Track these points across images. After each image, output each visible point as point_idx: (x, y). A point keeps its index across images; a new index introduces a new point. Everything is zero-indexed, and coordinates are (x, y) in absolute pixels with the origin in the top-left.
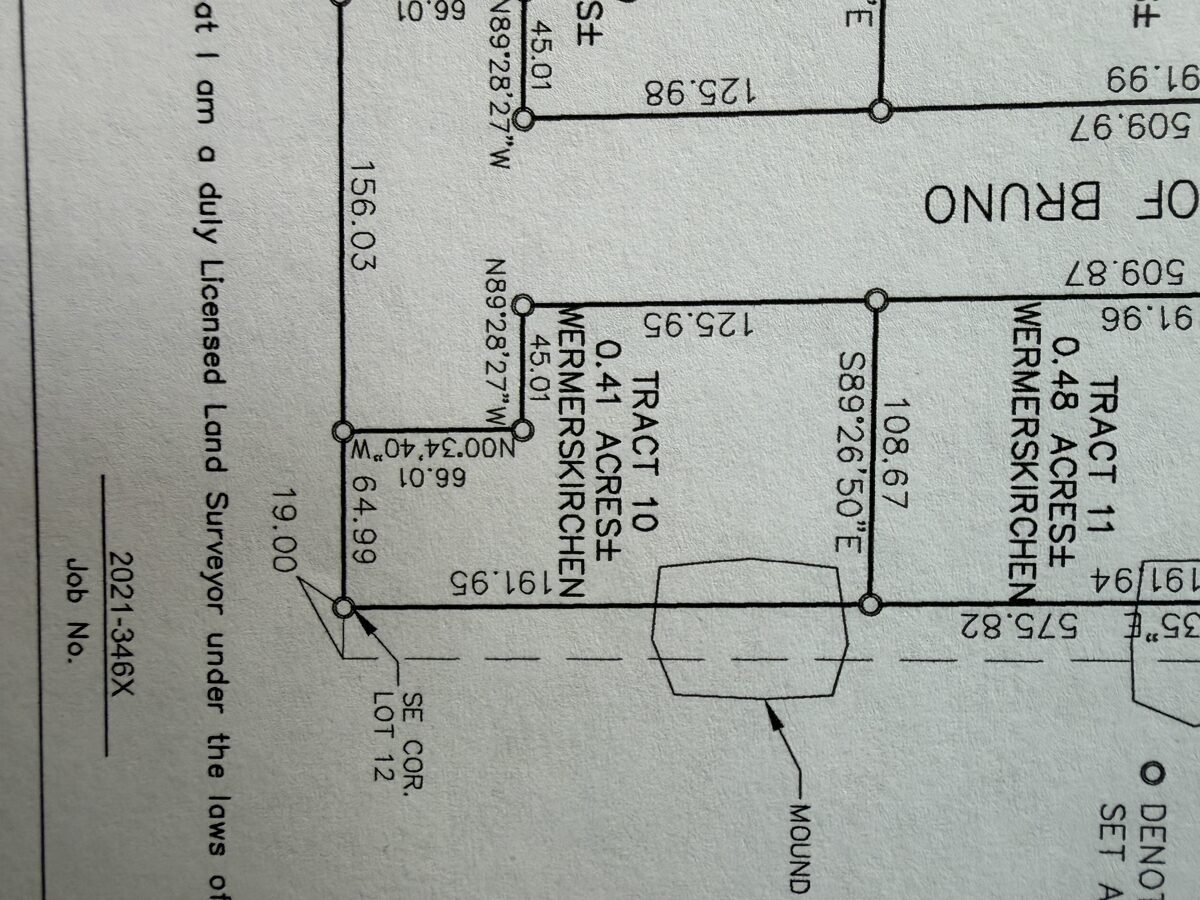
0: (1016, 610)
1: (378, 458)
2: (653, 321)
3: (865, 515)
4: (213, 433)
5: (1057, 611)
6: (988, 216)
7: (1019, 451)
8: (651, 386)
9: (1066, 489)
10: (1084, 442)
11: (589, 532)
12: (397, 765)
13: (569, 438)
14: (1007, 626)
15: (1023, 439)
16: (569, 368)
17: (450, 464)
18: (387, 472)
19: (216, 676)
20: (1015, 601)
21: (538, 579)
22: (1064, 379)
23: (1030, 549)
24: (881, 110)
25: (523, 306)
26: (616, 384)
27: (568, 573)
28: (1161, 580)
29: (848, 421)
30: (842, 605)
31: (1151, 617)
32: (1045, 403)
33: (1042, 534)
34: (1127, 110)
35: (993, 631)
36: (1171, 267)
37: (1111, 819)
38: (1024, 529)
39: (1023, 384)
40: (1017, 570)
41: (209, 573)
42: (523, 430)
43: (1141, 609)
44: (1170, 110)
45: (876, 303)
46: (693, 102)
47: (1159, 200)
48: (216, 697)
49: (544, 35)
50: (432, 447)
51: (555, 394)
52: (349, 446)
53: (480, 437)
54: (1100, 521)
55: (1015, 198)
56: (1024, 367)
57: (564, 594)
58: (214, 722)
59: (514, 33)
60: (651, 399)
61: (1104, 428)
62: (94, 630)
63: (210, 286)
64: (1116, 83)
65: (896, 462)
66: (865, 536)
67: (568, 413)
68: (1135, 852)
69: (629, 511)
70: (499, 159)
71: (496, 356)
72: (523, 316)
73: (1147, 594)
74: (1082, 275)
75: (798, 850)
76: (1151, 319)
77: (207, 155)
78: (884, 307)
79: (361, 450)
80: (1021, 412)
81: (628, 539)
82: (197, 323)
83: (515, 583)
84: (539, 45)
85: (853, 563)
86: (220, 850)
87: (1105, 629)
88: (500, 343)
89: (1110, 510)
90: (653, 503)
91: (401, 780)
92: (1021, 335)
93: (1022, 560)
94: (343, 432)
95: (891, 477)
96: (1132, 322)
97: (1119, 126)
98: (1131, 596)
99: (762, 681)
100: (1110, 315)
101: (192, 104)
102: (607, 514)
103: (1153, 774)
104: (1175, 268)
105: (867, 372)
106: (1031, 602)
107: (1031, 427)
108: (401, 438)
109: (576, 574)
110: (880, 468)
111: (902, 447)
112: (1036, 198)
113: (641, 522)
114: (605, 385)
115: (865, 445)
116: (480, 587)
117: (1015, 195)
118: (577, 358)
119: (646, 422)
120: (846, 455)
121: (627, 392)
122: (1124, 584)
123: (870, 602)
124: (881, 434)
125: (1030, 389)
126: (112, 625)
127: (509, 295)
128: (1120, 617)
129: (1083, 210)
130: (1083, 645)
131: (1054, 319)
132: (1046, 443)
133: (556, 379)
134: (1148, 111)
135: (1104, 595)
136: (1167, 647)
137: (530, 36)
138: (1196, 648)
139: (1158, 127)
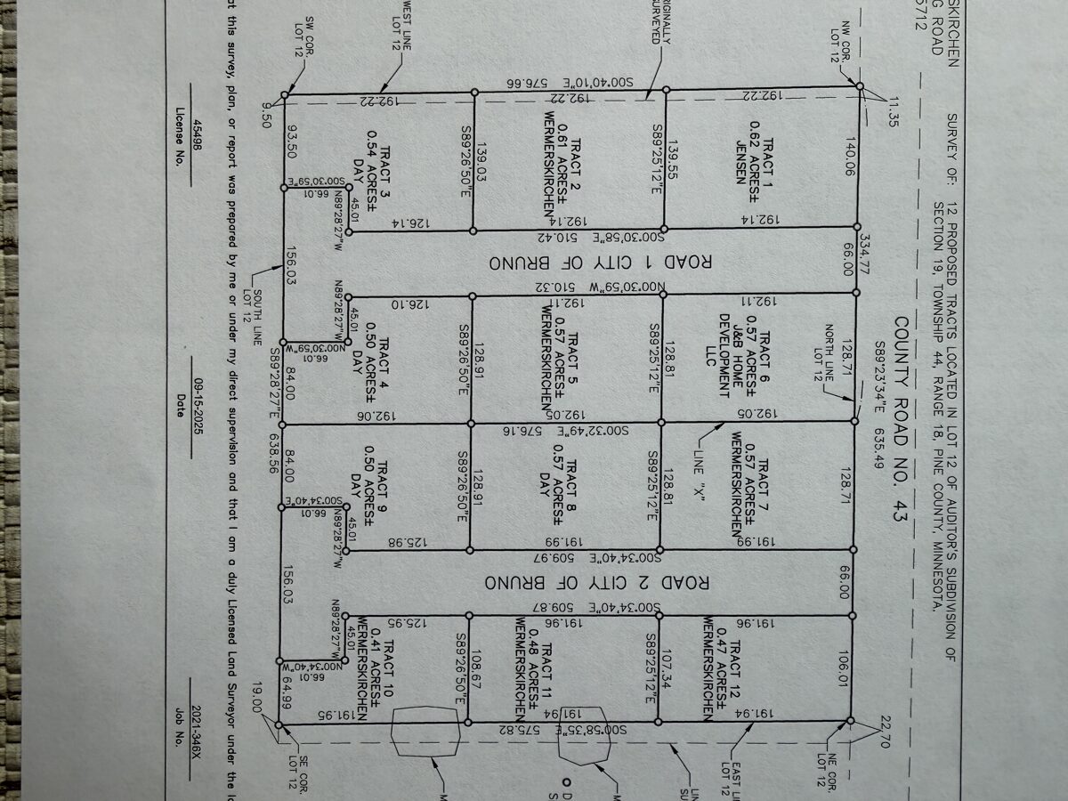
0: (519, 725)
1: (292, 671)
2: (391, 622)
3: (466, 691)
4: (231, 662)
5: (533, 725)
6: (507, 587)
7: (519, 669)
8: (390, 645)
9: (535, 682)
10: (541, 666)
11: (369, 697)
12: (298, 783)
13: (362, 663)
14: (515, 730)
15: (520, 664)
16: (362, 638)
17: (319, 672)
18: (296, 675)
19: (231, 751)
20: (518, 721)
21: (350, 714)
22: (533, 643)
23: (523, 703)
24: (470, 550)
25: (345, 616)
26: (378, 644)
27: (361, 712)
28: (568, 714)
29: (460, 657)
30: (458, 723)
31: (564, 727)
32: (527, 653)
33: (527, 698)
34: (553, 553)
35: (511, 732)
36: (568, 606)
37: (552, 798)
38: (520, 696)
39: (519, 644)
40: (518, 710)
41: (229, 713)
42: (345, 660)
43: (561, 724)
44: (567, 553)
45: (469, 616)
46: (405, 546)
47: (564, 583)
48: (231, 759)
49: (353, 523)
50: (312, 667)
51: (356, 647)
52: (282, 666)
53: (329, 663)
54: (546, 693)
56: (520, 639)
57: (360, 719)
58: (230, 768)
59: (343, 521)
60: (391, 649)
61: (547, 661)
62: (186, 735)
63: (232, 609)
64: (549, 544)
65: (476, 672)
66: (466, 698)
67: (361, 654)
69: (383, 689)
70: (337, 565)
71: (335, 634)
72: (345, 620)
73: (563, 719)
74: (539, 608)
76: (562, 624)
77: (232, 563)
78: (472, 618)
79: (286, 668)
80: (519, 655)
81: (383, 699)
82: (226, 622)
83: (342, 716)
84: (351, 526)
85: (462, 707)
87: (549, 731)
88: (337, 629)
89: (550, 690)
90: (392, 686)
91: (299, 788)
92: (519, 628)
93: (520, 707)
94: (280, 661)
95: (475, 677)
96: (556, 624)
97: (550, 558)
98: (557, 720)
99: (430, 750)
100: (548, 622)
101: (227, 545)
102: (375, 691)
103: (567, 782)
104: (570, 606)
105: (466, 641)
106: (523, 722)
107: (523, 660)
108: (301, 663)
109: (364, 712)
110: (471, 674)
111: (478, 667)
112: (523, 581)
113: (387, 693)
114: (374, 645)
115: (466, 666)
116: (329, 717)
117: (516, 580)
118: (365, 635)
119: (389, 658)
120: (459, 669)
121: (382, 647)
122: (555, 716)
123: (468, 722)
124: (471, 662)
125: (522, 647)
126: (193, 732)
127: (340, 612)
128: (554, 727)
129: (539, 586)
130: (541, 737)
131: (530, 623)
132: (528, 666)
133: (357, 642)
134: (560, 553)
135: (548, 720)
136: (570, 738)
137: (349, 523)
138: (580, 738)
139: (563, 559)
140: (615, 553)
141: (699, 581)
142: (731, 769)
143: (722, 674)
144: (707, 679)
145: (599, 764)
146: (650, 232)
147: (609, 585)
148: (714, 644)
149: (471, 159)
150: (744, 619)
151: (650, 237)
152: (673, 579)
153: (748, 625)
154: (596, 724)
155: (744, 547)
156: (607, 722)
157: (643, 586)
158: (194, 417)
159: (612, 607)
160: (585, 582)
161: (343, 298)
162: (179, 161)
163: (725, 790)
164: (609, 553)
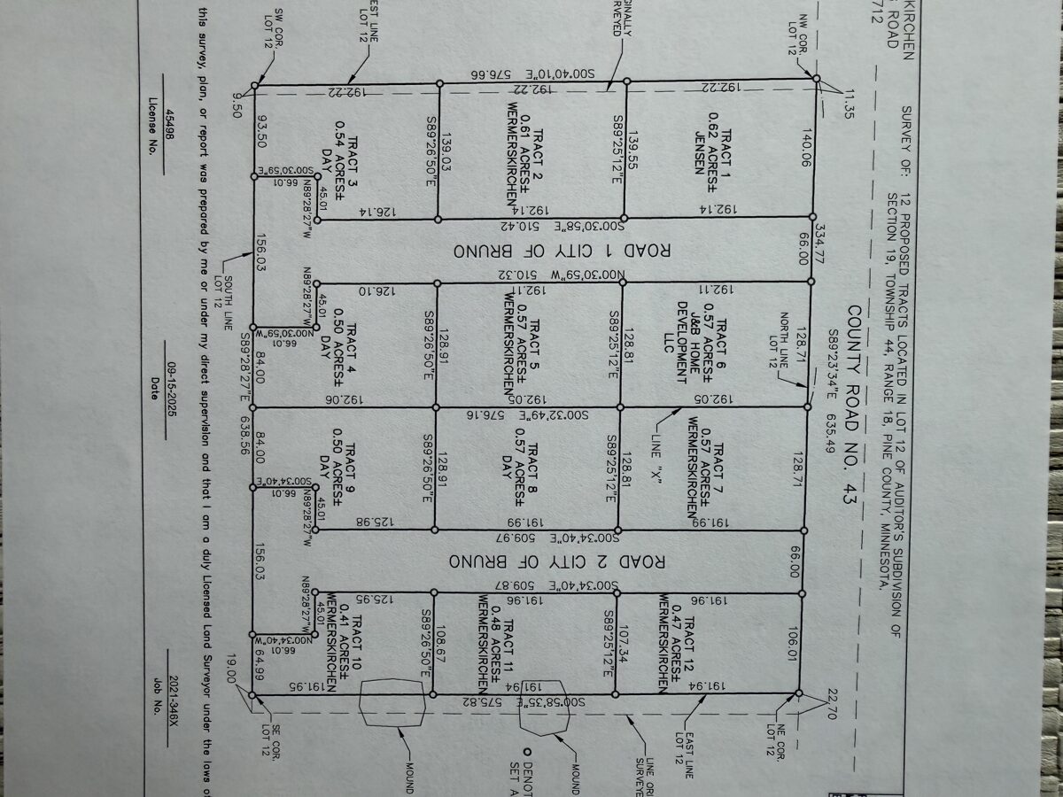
0: (481, 697)
1: (264, 644)
2: (359, 598)
3: (431, 665)
4: (207, 635)
5: (495, 697)
6: (470, 566)
7: (481, 644)
8: (359, 620)
9: (497, 656)
10: (503, 641)
11: (338, 669)
12: (271, 750)
13: (331, 637)
14: (478, 702)
15: (483, 640)
16: (331, 613)
17: (290, 646)
18: (268, 648)
19: (207, 719)
20: (481, 694)
21: (320, 686)
22: (496, 620)
23: (486, 676)
24: (435, 530)
25: (315, 592)
26: (347, 619)
27: (330, 684)
28: (529, 687)
29: (425, 633)
30: (424, 695)
31: (525, 700)
32: (490, 628)
33: (489, 671)
34: (515, 533)
35: (473, 704)
36: (530, 584)
37: (514, 767)
38: (483, 670)
39: (482, 621)
40: (481, 683)
41: (205, 683)
42: (315, 635)
43: (522, 697)
44: (528, 533)
45: (434, 593)
46: (373, 525)
47: (525, 562)
48: (207, 726)
49: (322, 503)
50: (283, 640)
51: (326, 622)
52: (255, 639)
53: (300, 637)
54: (508, 667)
56: (482, 616)
57: (329, 691)
58: (206, 735)
59: (312, 501)
60: (359, 624)
61: (509, 636)
62: (164, 703)
63: (206, 584)
64: (511, 524)
65: (441, 646)
66: (431, 671)
67: (330, 629)
68: (522, 779)
69: (351, 663)
70: (307, 543)
71: (306, 609)
72: (315, 596)
73: (524, 692)
74: (501, 586)
75: (409, 779)
76: (523, 601)
77: (206, 540)
78: (436, 595)
79: (259, 641)
80: (482, 631)
81: (351, 672)
82: (202, 597)
83: (312, 687)
84: (320, 506)
85: (427, 680)
86: (208, 780)
87: (510, 703)
88: (307, 605)
89: (511, 664)
90: (360, 660)
91: (272, 755)
92: (481, 605)
93: (483, 680)
94: (253, 634)
95: (439, 652)
96: (518, 602)
97: (512, 538)
98: (519, 693)
99: (397, 720)
100: (510, 599)
101: (201, 523)
102: (344, 663)
103: (527, 752)
105: (431, 616)
106: (486, 694)
107: (485, 636)
108: (272, 637)
109: (333, 684)
110: (436, 648)
111: (443, 641)
112: (486, 560)
113: (355, 666)
114: (343, 620)
115: (431, 641)
116: (300, 688)
117: (479, 559)
118: (334, 610)
119: (357, 632)
120: (425, 644)
121: (350, 622)
122: (516, 688)
123: (433, 694)
124: (436, 637)
125: (484, 623)
126: (170, 701)
127: (310, 589)
128: (515, 700)
129: (501, 565)
130: (503, 709)
131: (492, 600)
132: (490, 641)
133: (326, 617)
134: (521, 533)
135: (510, 692)
136: (531, 710)
137: (318, 502)
138: (541, 710)
139: (525, 538)
140: (574, 533)
141: (655, 561)
142: (685, 739)
143: (676, 649)
144: (662, 653)
145: (558, 735)
146: (610, 221)
147: (569, 564)
148: (669, 620)
149: (436, 149)
150: (698, 596)
151: (610, 226)
152: (630, 558)
153: (702, 602)
154: (555, 697)
155: (699, 528)
156: (566, 695)
157: (602, 565)
158: (167, 399)
159: (572, 585)
160: (545, 561)
161: (311, 285)
162: (152, 150)
163: (679, 759)
164: (569, 533)
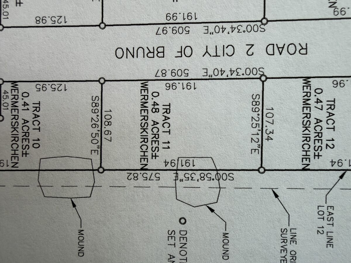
0: (143, 172)
2: (38, 87)
3: (99, 144)
5: (154, 172)
6: (133, 56)
7: (143, 125)
8: (38, 105)
9: (156, 136)
10: (161, 123)
11: (20, 148)
13: (14, 121)
14: (140, 176)
15: (144, 121)
16: (14, 100)
20: (142, 169)
21: (5, 162)
22: (155, 104)
23: (146, 154)
24: (102, 26)
26: (28, 105)
27: (14, 161)
28: (184, 163)
29: (94, 116)
30: (93, 170)
31: (181, 174)
32: (150, 111)
33: (149, 150)
34: (172, 26)
35: (136, 178)
36: (185, 71)
37: (171, 235)
38: (144, 148)
39: (143, 105)
40: (143, 160)
43: (178, 172)
44: (184, 26)
45: (102, 81)
46: (49, 23)
47: (181, 52)
49: (6, 4)
51: (10, 108)
54: (166, 145)
55: (140, 51)
56: (144, 100)
57: (13, 167)
60: (38, 109)
61: (167, 118)
64: (168, 18)
65: (108, 128)
66: (99, 150)
67: (14, 113)
68: (178, 245)
69: (32, 142)
73: (180, 167)
74: (160, 74)
75: (80, 243)
76: (179, 87)
78: (104, 83)
80: (143, 114)
81: (32, 150)
84: (5, 7)
85: (96, 157)
87: (168, 177)
89: (169, 143)
90: (39, 140)
92: (143, 91)
93: (144, 157)
95: (107, 133)
96: (174, 87)
97: (170, 30)
98: (175, 168)
99: (71, 192)
100: (168, 85)
102: (25, 143)
103: (183, 221)
105: (99, 102)
106: (147, 170)
107: (146, 118)
109: (16, 161)
110: (103, 130)
111: (109, 124)
112: (146, 51)
113: (35, 146)
114: (24, 105)
115: (99, 123)
118: (16, 97)
119: (37, 116)
120: (94, 126)
121: (31, 107)
122: (173, 164)
123: (100, 169)
124: (104, 120)
125: (145, 107)
128: (172, 174)
129: (160, 55)
130: (162, 182)
131: (152, 87)
132: (150, 123)
133: (10, 103)
134: (178, 26)
135: (167, 168)
136: (186, 183)
137: (3, 3)
138: (194, 184)
139: (181, 31)
140: (225, 25)
141: (299, 48)
142: (326, 211)
143: (318, 129)
144: (305, 133)
145: (210, 206)
147: (220, 52)
148: (312, 102)
150: (339, 80)
152: (275, 46)
153: (342, 85)
154: (207, 172)
155: (340, 16)
156: (217, 170)
157: (250, 53)
159: (223, 72)
160: (199, 51)
163: (320, 230)
164: (220, 25)
